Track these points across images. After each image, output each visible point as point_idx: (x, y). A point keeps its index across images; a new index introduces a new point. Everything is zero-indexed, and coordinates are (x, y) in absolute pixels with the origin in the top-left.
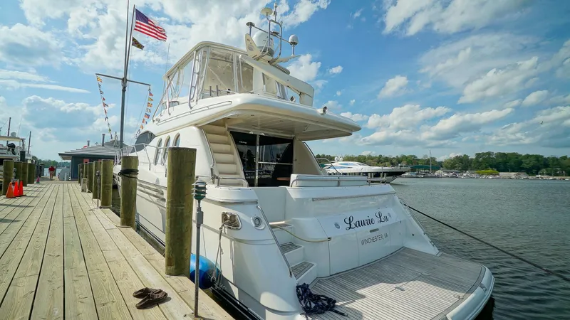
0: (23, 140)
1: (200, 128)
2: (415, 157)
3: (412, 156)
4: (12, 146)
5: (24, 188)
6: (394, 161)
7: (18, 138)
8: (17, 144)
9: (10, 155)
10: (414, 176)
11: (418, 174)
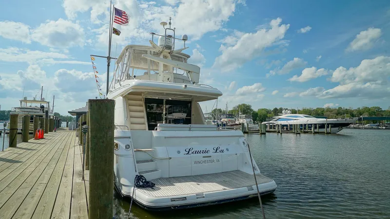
0: (48, 103)
1: (123, 97)
2: (379, 108)
3: (376, 108)
4: (42, 107)
5: (45, 134)
6: (355, 113)
7: (46, 102)
8: (45, 105)
9: (41, 113)
10: (374, 127)
11: (379, 126)
